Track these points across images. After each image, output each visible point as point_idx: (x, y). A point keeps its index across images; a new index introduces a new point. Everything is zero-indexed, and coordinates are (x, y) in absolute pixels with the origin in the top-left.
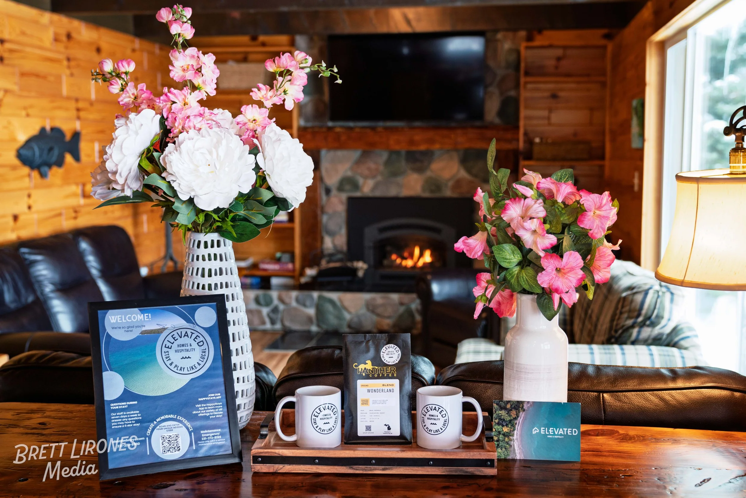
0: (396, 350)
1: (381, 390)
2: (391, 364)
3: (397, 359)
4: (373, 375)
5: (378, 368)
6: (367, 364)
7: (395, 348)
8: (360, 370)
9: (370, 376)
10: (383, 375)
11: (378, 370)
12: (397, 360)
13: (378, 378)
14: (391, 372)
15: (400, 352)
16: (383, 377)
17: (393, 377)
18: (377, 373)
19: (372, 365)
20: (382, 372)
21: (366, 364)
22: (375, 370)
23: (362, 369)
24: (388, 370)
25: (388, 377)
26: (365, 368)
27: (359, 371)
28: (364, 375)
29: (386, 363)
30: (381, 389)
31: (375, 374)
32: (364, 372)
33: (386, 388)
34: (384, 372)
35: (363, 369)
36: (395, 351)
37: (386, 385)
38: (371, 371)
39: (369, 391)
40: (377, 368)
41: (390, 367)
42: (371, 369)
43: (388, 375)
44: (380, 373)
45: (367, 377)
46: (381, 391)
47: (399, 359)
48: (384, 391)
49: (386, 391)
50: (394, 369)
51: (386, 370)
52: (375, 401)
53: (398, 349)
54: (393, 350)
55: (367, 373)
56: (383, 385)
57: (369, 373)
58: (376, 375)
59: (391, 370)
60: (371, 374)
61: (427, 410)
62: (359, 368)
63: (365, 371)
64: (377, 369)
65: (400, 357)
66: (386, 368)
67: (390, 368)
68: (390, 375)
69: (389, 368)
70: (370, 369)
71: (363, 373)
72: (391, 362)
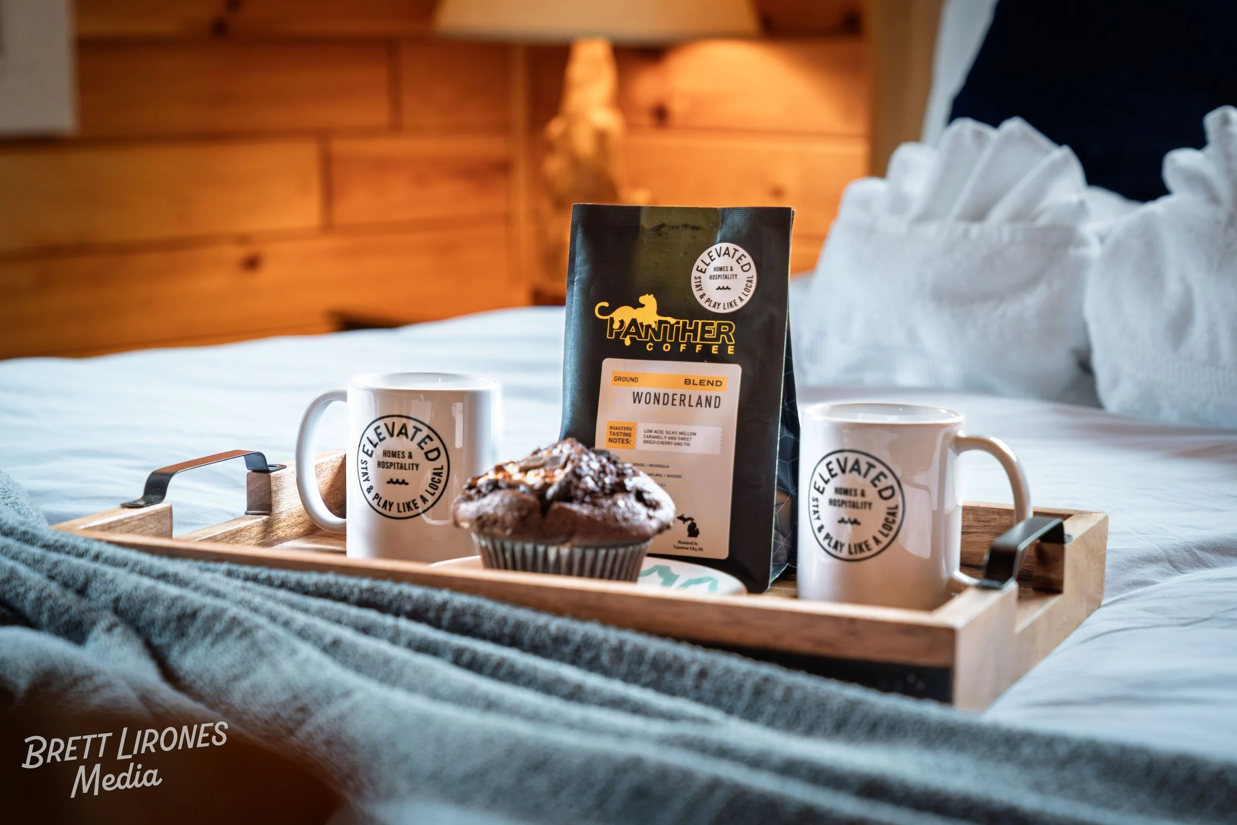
0: (743, 262)
1: (677, 398)
2: (721, 310)
3: (743, 297)
4: (658, 346)
5: (678, 323)
6: (643, 306)
7: (738, 255)
8: (616, 325)
9: (649, 348)
10: (691, 347)
11: (678, 328)
12: (741, 300)
13: (675, 356)
14: (717, 339)
15: (753, 272)
16: (690, 356)
17: (722, 358)
18: (671, 338)
19: (659, 313)
20: (689, 336)
21: (637, 305)
22: (666, 328)
23: (622, 322)
24: (710, 332)
25: (706, 356)
26: (634, 322)
27: (612, 329)
28: (628, 342)
29: (706, 306)
30: (679, 392)
31: (664, 341)
32: (628, 332)
33: (694, 392)
34: (695, 339)
35: (627, 323)
36: (737, 269)
37: (697, 382)
38: (653, 330)
39: (637, 398)
40: (672, 321)
41: (716, 323)
42: (654, 326)
43: (707, 348)
44: (683, 339)
45: (637, 352)
46: (677, 402)
47: (750, 294)
48: (687, 402)
49: (694, 402)
50: (730, 330)
51: (704, 331)
52: (653, 434)
53: (748, 259)
54: (732, 262)
55: (640, 337)
56: (687, 382)
57: (646, 337)
58: (667, 348)
59: (719, 333)
60: (652, 340)
61: (830, 471)
62: (612, 320)
63: (633, 329)
64: (672, 326)
65: (752, 290)
66: (704, 325)
67: (715, 326)
68: (714, 350)
69: (712, 324)
70: (649, 326)
71: (625, 336)
72: (721, 306)
